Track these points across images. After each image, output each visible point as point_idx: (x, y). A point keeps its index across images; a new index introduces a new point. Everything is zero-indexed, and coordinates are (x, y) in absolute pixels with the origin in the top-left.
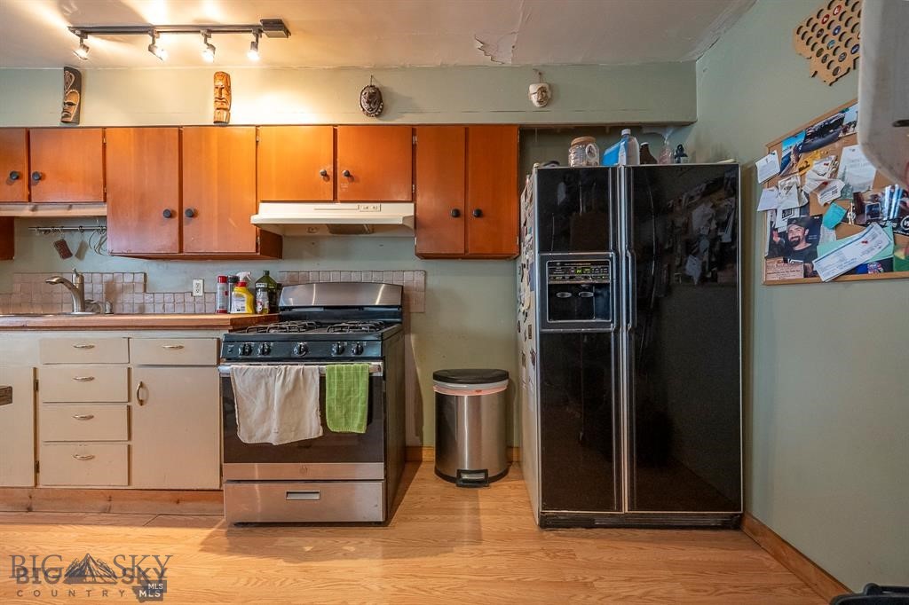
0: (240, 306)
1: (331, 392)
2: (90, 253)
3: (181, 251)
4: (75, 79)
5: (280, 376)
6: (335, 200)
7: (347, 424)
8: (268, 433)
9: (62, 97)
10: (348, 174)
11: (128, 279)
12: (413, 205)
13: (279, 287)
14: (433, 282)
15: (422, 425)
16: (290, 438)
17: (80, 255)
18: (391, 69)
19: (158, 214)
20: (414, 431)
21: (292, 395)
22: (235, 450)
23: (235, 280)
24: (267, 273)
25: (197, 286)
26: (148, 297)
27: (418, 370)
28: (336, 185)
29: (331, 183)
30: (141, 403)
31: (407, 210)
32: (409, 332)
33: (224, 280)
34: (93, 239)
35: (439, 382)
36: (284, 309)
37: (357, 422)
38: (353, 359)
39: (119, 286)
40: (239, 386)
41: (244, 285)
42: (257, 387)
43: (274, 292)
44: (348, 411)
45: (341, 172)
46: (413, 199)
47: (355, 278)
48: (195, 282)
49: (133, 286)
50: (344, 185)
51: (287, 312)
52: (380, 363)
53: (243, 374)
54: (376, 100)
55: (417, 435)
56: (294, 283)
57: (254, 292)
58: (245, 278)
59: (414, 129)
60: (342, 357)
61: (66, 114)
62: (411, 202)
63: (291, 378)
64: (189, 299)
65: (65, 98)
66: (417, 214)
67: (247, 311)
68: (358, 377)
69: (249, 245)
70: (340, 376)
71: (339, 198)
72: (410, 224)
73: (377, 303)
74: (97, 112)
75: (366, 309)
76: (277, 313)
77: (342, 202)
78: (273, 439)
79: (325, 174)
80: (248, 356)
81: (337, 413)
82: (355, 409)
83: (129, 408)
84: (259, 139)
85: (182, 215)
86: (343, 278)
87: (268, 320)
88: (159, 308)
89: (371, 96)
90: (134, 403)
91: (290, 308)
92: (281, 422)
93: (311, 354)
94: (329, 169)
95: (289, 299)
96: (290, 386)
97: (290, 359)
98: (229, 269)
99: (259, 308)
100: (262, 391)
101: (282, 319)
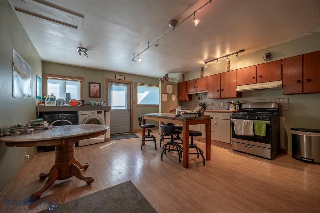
0: (232, 108)
1: (256, 126)
2: (203, 99)
3: (220, 97)
4: (202, 69)
5: (244, 122)
6: (256, 83)
7: (260, 134)
8: (241, 133)
9: (200, 72)
10: (260, 76)
11: (209, 103)
12: (281, 81)
13: (241, 104)
14: (291, 101)
15: (288, 143)
16: (246, 134)
17: (201, 99)
18: (273, 47)
19: (216, 91)
20: (284, 145)
21: (247, 126)
22: (234, 136)
23: (231, 103)
24: (238, 101)
25: (222, 105)
26: (213, 107)
27: (286, 127)
28: (256, 79)
29: (255, 79)
30: (216, 125)
31: (280, 83)
32: (282, 116)
33: (228, 103)
34: (203, 96)
35: (292, 130)
36: (242, 109)
37: (263, 134)
38: (261, 120)
39: (208, 105)
40: (235, 123)
41: (233, 104)
42: (239, 124)
43: (240, 105)
44: (260, 131)
45: (258, 76)
46: (282, 79)
47: (262, 101)
48: (222, 103)
49: (210, 105)
50: (259, 79)
51: (243, 110)
52: (269, 121)
53: (236, 121)
54: (268, 56)
55: (286, 146)
56: (245, 103)
57: (235, 105)
58: (233, 102)
59: (281, 61)
60: (259, 119)
61: (201, 75)
62: (281, 80)
63: (246, 122)
64: (221, 107)
65: (201, 73)
66: (283, 83)
67: (234, 110)
68: (263, 124)
69: (235, 95)
70: (258, 123)
71: (258, 82)
72: (281, 86)
73: (272, 108)
74: (206, 74)
75: (266, 109)
76: (241, 110)
77: (258, 83)
78: (242, 134)
79: (253, 77)
80: (237, 118)
81: (257, 131)
82: (262, 131)
83: (214, 126)
84: (237, 72)
85: (221, 91)
86: (259, 101)
87: (239, 111)
88: (215, 109)
89: (267, 56)
90: (215, 125)
91: (244, 109)
92: (244, 131)
93: (251, 118)
94: (255, 76)
95: (243, 107)
96: (246, 125)
97: (246, 119)
98: (229, 101)
99: (237, 109)
100: (240, 125)
101: (242, 111)
